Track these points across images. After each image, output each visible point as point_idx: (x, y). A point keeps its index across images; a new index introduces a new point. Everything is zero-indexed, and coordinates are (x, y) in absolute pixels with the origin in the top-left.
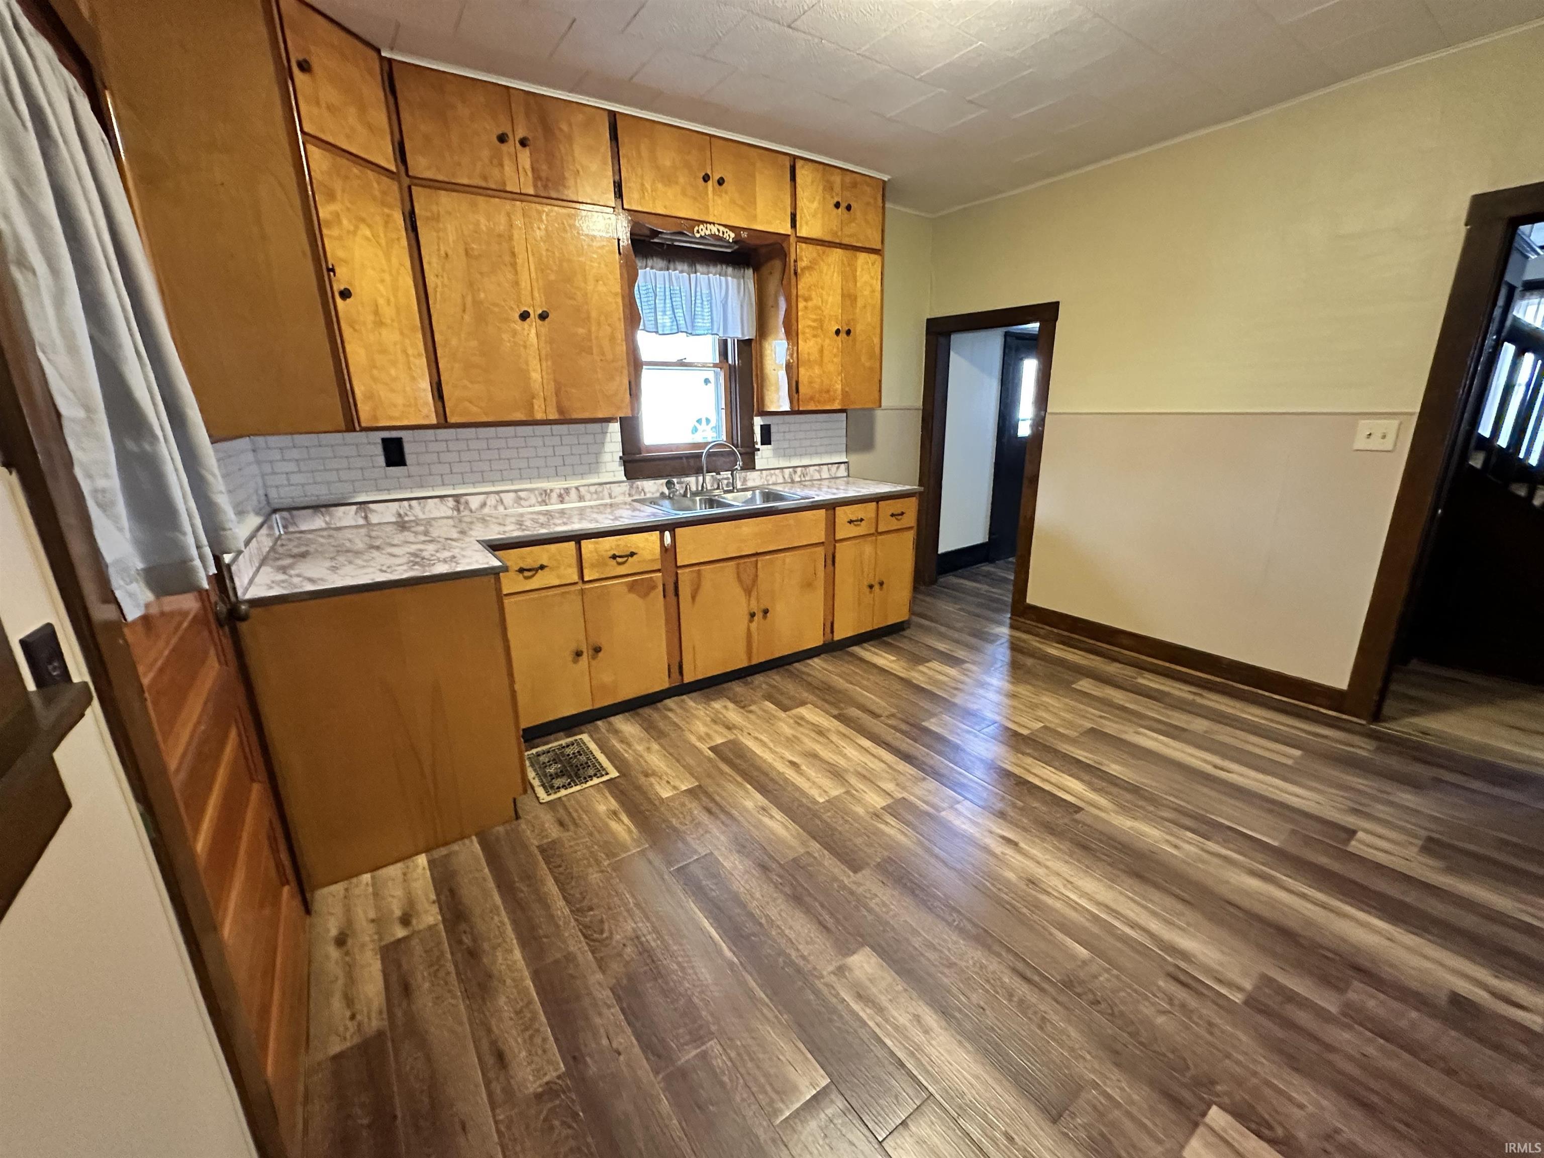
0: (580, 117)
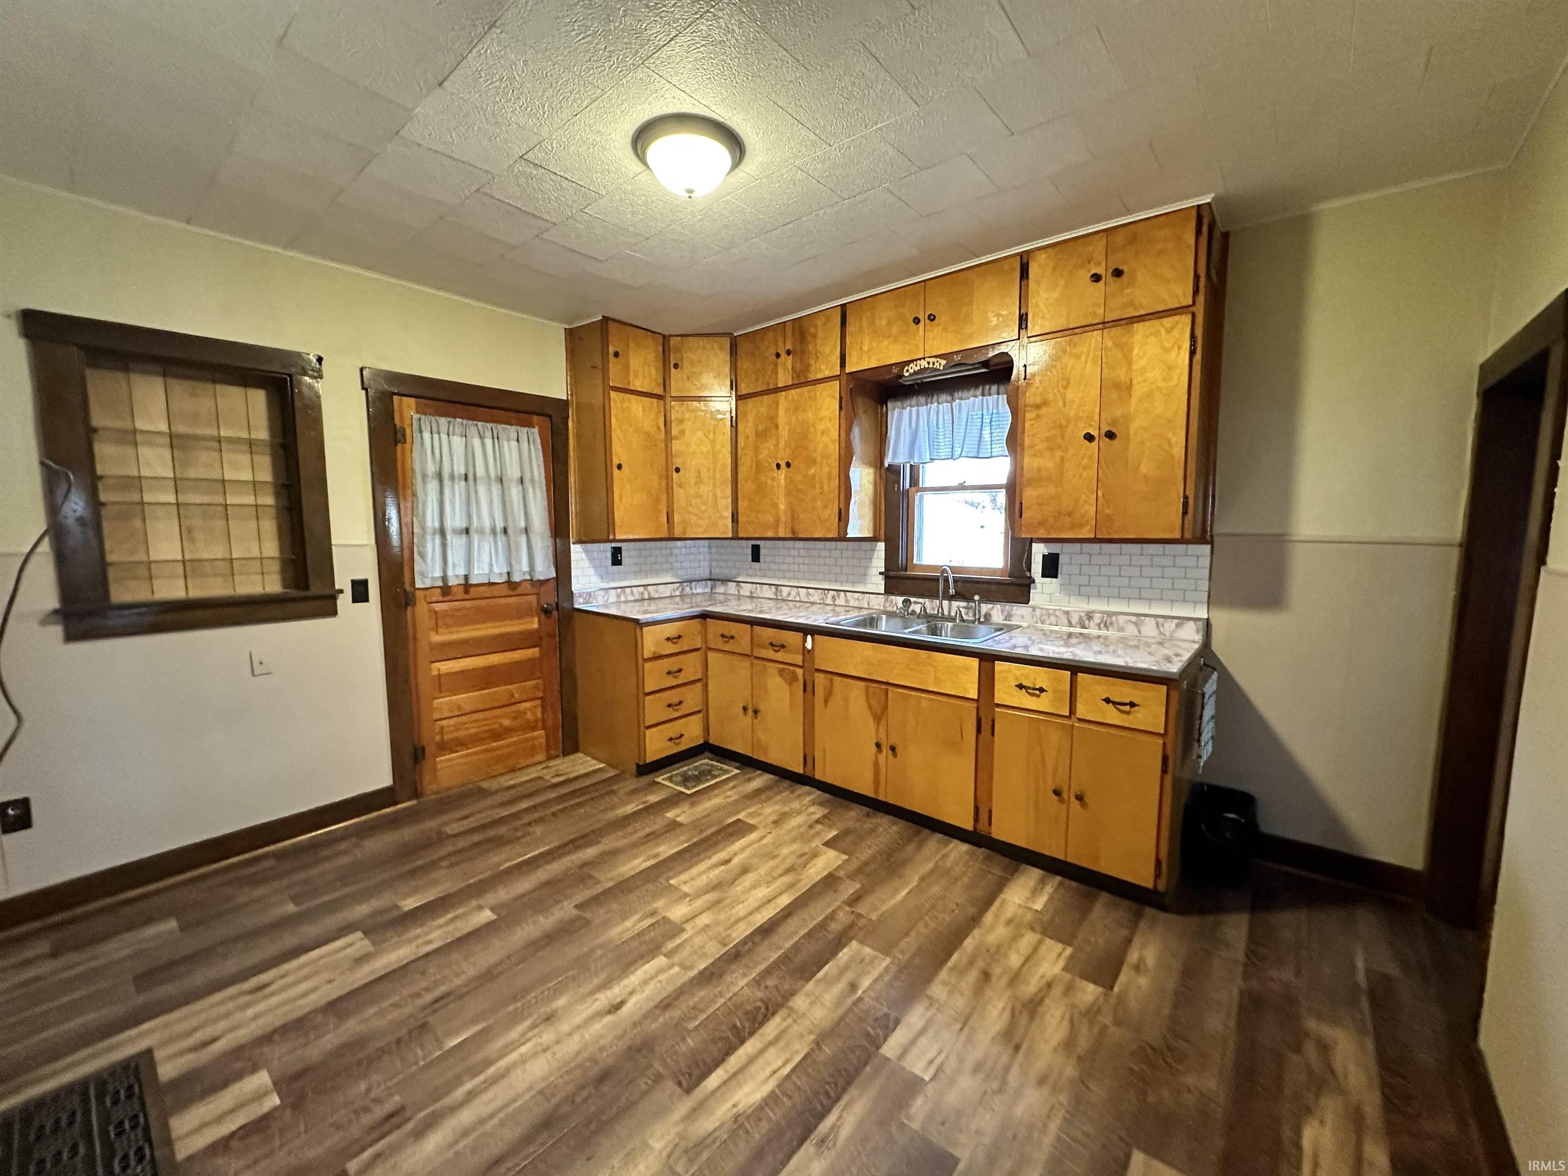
0: (823, 319)
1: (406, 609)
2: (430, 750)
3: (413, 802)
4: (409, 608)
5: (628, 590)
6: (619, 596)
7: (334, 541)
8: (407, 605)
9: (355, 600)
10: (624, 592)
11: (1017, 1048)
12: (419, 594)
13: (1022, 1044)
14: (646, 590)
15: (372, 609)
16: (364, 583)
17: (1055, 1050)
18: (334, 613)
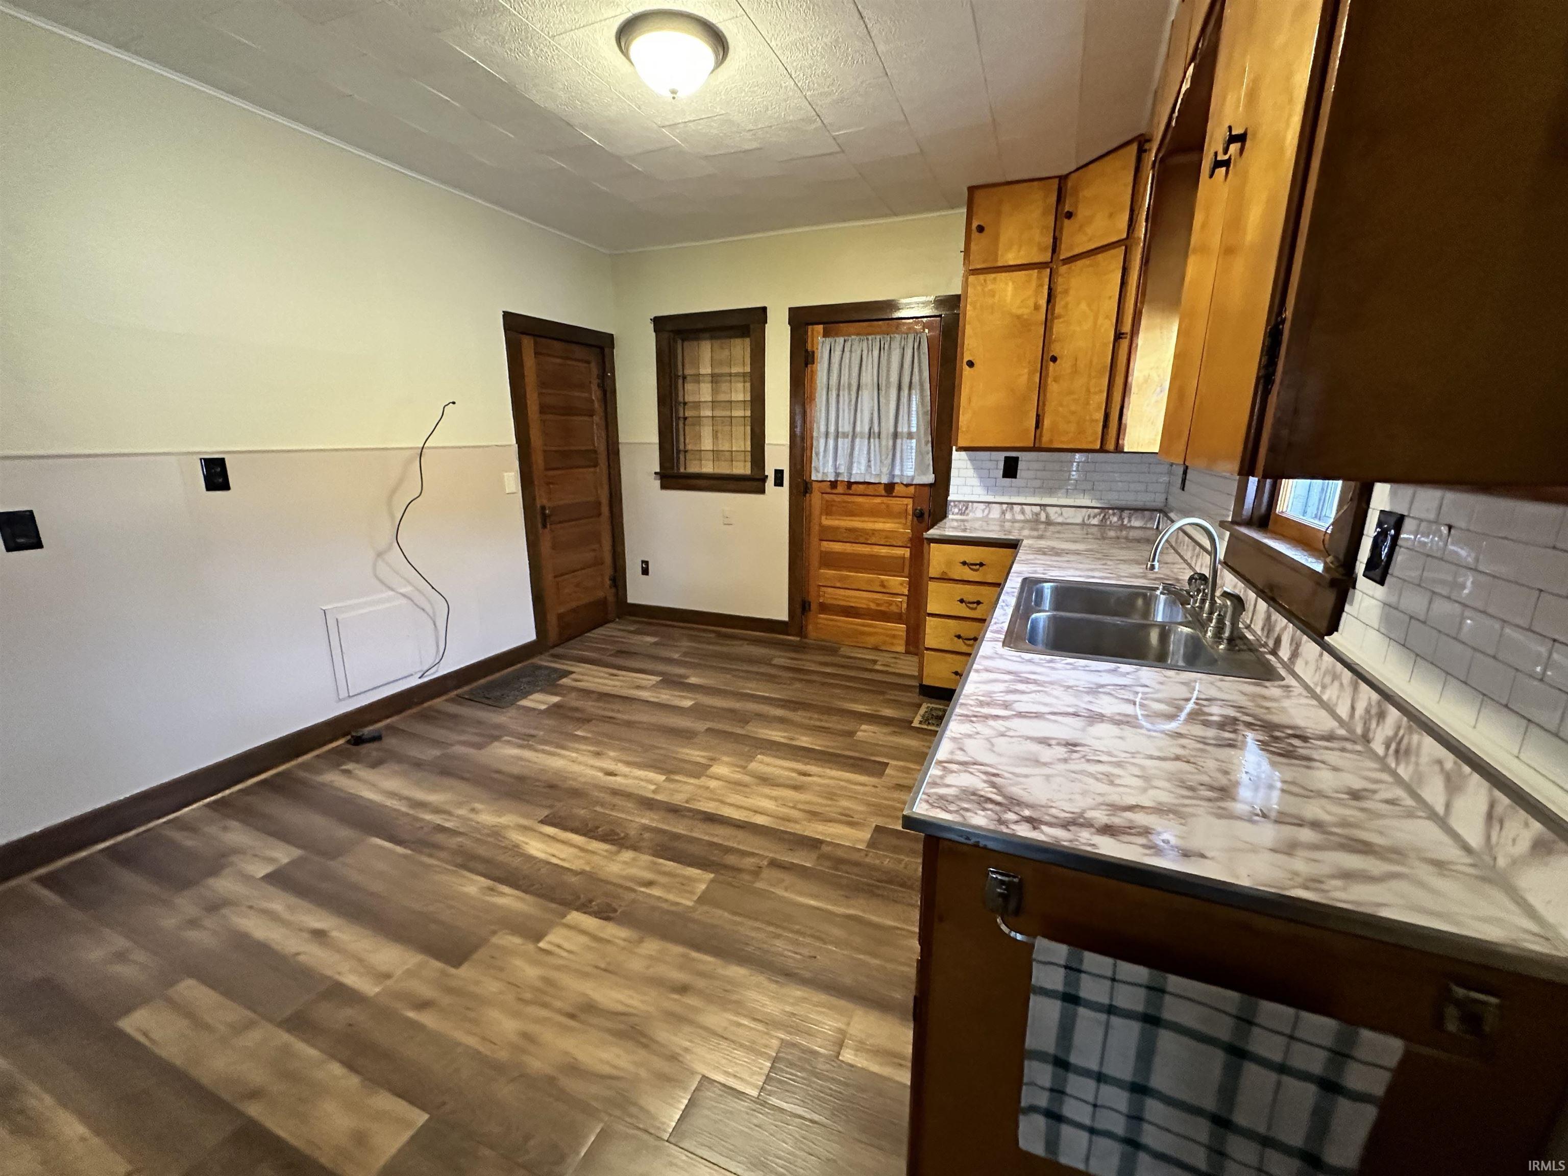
1: (805, 496)
2: (814, 607)
3: (798, 639)
4: (808, 495)
5: (1017, 508)
6: (1003, 513)
7: (766, 442)
8: (806, 492)
9: (776, 485)
10: (1012, 509)
11: (572, 1016)
12: (815, 485)
13: (577, 1021)
14: (1045, 510)
15: (784, 492)
16: (782, 472)
17: (566, 1053)
18: (762, 491)
